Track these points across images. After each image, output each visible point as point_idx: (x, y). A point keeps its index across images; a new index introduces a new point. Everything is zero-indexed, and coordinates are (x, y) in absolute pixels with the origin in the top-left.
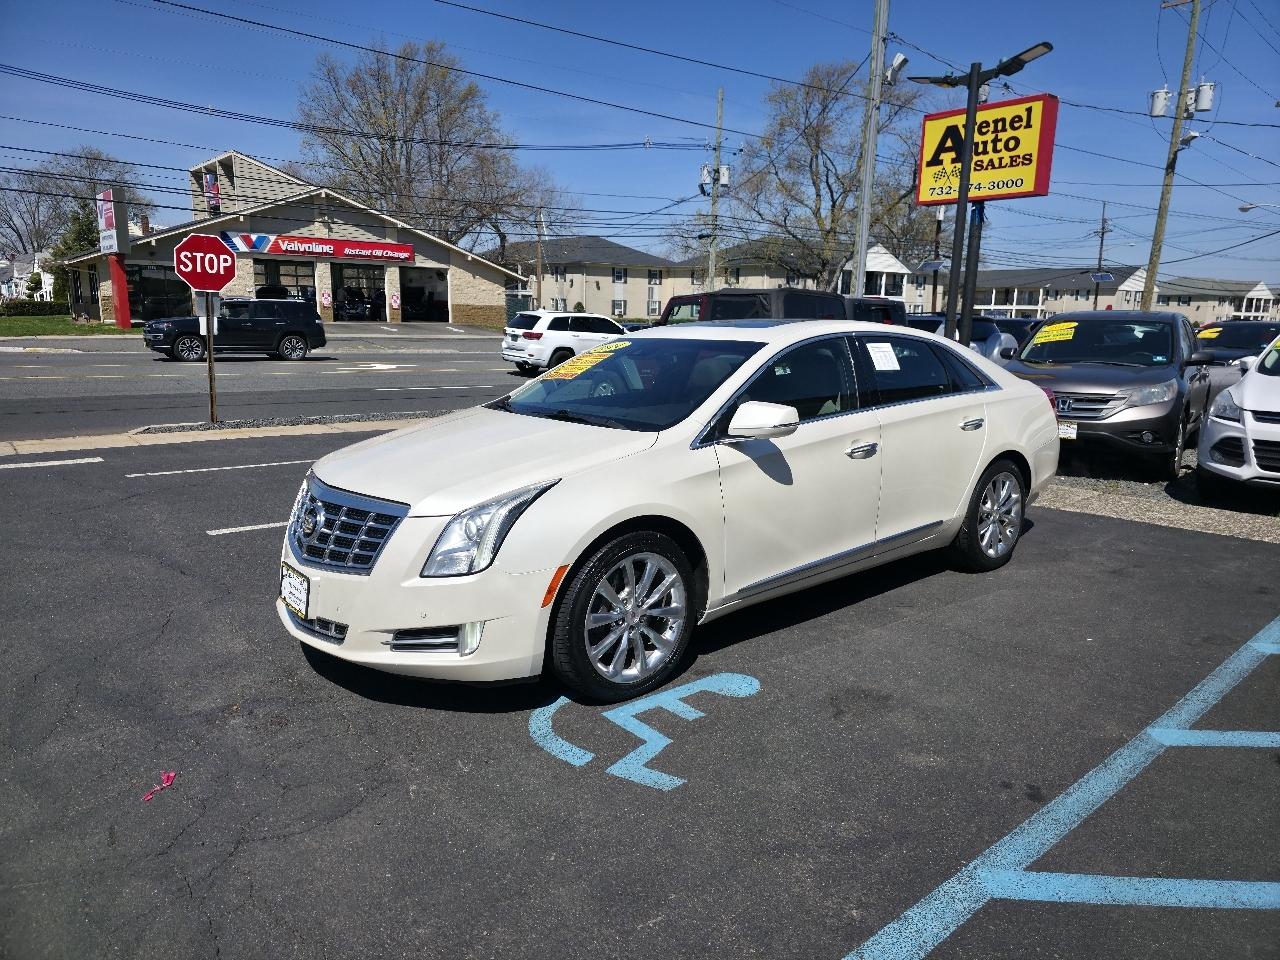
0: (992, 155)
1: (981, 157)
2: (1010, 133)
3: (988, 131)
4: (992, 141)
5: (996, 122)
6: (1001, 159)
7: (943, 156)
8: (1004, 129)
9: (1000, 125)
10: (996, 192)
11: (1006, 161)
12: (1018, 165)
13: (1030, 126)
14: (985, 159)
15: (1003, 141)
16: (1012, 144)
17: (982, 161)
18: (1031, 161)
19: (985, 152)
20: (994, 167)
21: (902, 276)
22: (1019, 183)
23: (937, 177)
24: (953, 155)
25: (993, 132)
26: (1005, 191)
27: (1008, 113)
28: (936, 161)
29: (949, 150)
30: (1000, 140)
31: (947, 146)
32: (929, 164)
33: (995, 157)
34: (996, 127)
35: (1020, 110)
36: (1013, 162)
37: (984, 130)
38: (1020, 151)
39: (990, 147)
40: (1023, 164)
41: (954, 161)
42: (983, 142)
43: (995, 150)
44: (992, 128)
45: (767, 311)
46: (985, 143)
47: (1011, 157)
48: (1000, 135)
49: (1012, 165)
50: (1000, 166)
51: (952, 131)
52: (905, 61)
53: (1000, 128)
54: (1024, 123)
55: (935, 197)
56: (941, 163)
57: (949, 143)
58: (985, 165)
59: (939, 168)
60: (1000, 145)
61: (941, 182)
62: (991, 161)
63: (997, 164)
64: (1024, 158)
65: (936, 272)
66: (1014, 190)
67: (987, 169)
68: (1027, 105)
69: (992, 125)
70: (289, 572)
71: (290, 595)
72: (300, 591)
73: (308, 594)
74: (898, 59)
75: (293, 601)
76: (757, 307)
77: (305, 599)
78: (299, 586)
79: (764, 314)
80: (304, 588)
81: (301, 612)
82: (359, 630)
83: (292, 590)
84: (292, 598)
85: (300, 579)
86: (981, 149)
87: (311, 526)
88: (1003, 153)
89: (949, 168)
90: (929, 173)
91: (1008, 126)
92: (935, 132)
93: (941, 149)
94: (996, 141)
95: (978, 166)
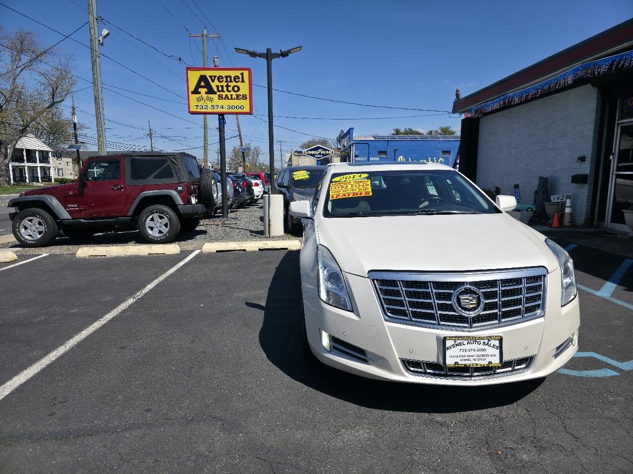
0: (226, 93)
1: (221, 93)
2: (234, 84)
3: (223, 81)
4: (226, 86)
5: (226, 77)
6: (231, 95)
7: (200, 90)
8: (231, 81)
9: (229, 79)
10: (231, 110)
11: (234, 96)
12: (240, 99)
13: (244, 82)
14: (224, 94)
15: (232, 87)
16: (236, 89)
17: (222, 95)
18: (246, 98)
19: (223, 91)
20: (228, 99)
21: (47, 152)
22: (242, 107)
23: (198, 100)
24: (206, 90)
25: (226, 82)
26: (235, 110)
27: (233, 74)
28: (196, 92)
29: (203, 87)
30: (230, 86)
31: (201, 85)
32: (193, 93)
33: (229, 94)
34: (227, 79)
35: (238, 73)
36: (238, 97)
37: (221, 80)
38: (241, 93)
39: (225, 89)
40: (243, 99)
41: (206, 93)
42: (221, 86)
43: (228, 91)
45: (176, 165)
46: (222, 87)
47: (237, 95)
48: (230, 84)
49: (237, 99)
50: (232, 99)
51: (203, 78)
52: (108, 34)
53: (229, 80)
54: (241, 80)
55: (199, 110)
56: (199, 93)
57: (203, 84)
58: (224, 97)
59: (199, 95)
60: (230, 89)
61: (201, 103)
62: (227, 95)
63: (230, 97)
64: (243, 96)
65: (78, 150)
66: (240, 110)
67: (225, 99)
68: (242, 72)
69: (225, 79)
70: (458, 342)
71: (466, 358)
72: (484, 350)
73: (501, 347)
74: (105, 32)
75: (474, 360)
76: (169, 162)
77: (497, 352)
78: (482, 346)
79: (174, 167)
80: (492, 345)
81: (492, 363)
82: (546, 354)
83: (468, 353)
84: (471, 358)
85: (482, 341)
86: (220, 89)
87: (474, 302)
88: (232, 93)
89: (205, 96)
90: (194, 97)
91: (233, 80)
92: (194, 77)
93: (198, 86)
94: (227, 86)
95: (220, 97)
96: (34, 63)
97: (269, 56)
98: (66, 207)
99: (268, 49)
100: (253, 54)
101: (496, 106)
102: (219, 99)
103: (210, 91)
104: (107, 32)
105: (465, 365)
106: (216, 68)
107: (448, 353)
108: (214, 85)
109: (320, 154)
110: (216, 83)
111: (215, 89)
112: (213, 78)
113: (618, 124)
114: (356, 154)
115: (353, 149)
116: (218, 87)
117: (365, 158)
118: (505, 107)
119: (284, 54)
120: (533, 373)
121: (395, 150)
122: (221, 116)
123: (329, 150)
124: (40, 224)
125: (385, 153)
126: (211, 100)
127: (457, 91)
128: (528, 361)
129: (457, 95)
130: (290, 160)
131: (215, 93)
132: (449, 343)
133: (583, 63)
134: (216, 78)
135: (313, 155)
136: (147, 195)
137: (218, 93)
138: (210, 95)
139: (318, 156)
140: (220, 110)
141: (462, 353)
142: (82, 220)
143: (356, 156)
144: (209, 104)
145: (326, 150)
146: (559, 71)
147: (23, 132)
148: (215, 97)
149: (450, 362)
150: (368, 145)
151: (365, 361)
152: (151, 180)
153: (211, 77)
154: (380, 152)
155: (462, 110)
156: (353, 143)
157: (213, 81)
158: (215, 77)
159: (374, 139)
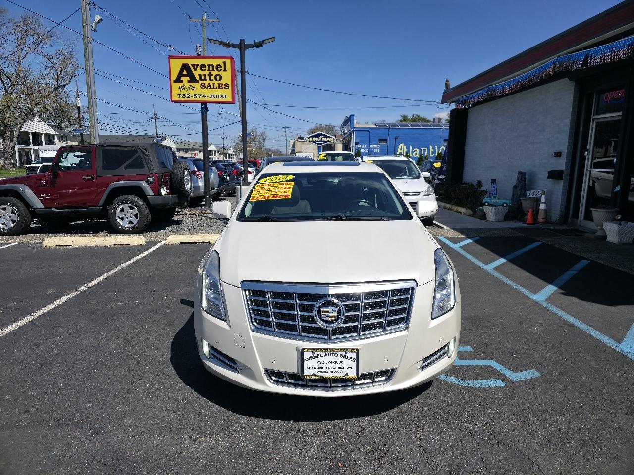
0: (208, 82)
1: (203, 82)
2: (215, 73)
3: (205, 70)
4: (208, 75)
5: (209, 66)
6: (214, 84)
7: (182, 78)
8: (213, 70)
9: (211, 68)
10: (213, 100)
11: (217, 85)
12: (223, 88)
13: (226, 71)
14: (206, 83)
15: (214, 75)
16: (218, 78)
17: (204, 84)
18: (229, 87)
19: (205, 80)
20: (210, 88)
22: (224, 97)
23: (181, 88)
24: (188, 78)
25: (208, 71)
26: (218, 100)
27: (215, 62)
28: (178, 80)
30: (212, 75)
31: (184, 73)
32: (175, 81)
33: (211, 83)
34: (209, 68)
35: (220, 62)
36: (220, 86)
37: (203, 69)
38: (223, 81)
39: (207, 77)
40: (225, 88)
41: (189, 82)
43: (210, 80)
44: (207, 68)
45: (146, 155)
47: (219, 84)
48: (212, 73)
49: (219, 88)
50: (214, 88)
52: (101, 20)
54: (223, 69)
55: (181, 99)
56: (182, 82)
57: (185, 72)
58: (206, 86)
59: (182, 84)
60: (212, 78)
61: (183, 92)
62: (209, 84)
63: (212, 86)
64: (225, 85)
65: (82, 134)
66: (222, 100)
67: (207, 88)
68: (224, 60)
69: (207, 67)
70: (316, 353)
71: (323, 370)
72: (342, 362)
73: (357, 360)
74: (97, 18)
75: (332, 372)
76: (139, 153)
77: (354, 364)
78: (339, 359)
79: (145, 158)
80: (349, 358)
81: (348, 376)
82: (408, 367)
83: (325, 365)
84: (329, 370)
85: (339, 354)
86: (203, 78)
87: (335, 314)
88: (215, 81)
89: (187, 85)
90: (176, 86)
91: (215, 69)
92: (176, 65)
93: (181, 74)
94: (210, 75)
95: (203, 86)
96: (39, 46)
97: (242, 47)
98: (38, 197)
99: (241, 40)
100: (227, 45)
101: (481, 98)
102: (201, 88)
103: (193, 80)
104: (100, 18)
105: (322, 376)
106: (198, 57)
107: (306, 364)
108: (196, 74)
109: (321, 141)
110: (199, 71)
111: (198, 78)
112: (195, 67)
113: (594, 120)
114: (356, 142)
115: (354, 136)
116: (200, 75)
117: (365, 146)
118: (489, 99)
119: (258, 45)
120: (393, 385)
121: (396, 138)
122: (204, 104)
123: (330, 137)
124: (13, 212)
125: (386, 140)
126: (193, 89)
127: (447, 81)
128: (389, 374)
129: (447, 85)
130: (294, 146)
131: (197, 82)
132: (307, 355)
133: (558, 56)
134: (199, 67)
135: (314, 142)
136: (117, 186)
137: (200, 82)
138: (192, 84)
139: (319, 143)
140: (202, 99)
141: (320, 365)
142: (54, 210)
143: (356, 144)
144: (192, 93)
145: (328, 137)
146: (537, 64)
147: (29, 115)
148: (197, 85)
149: (307, 372)
150: (368, 132)
151: (235, 369)
152: (121, 171)
153: (193, 65)
154: (381, 140)
155: (450, 101)
156: (354, 131)
157: (195, 70)
158: (197, 65)
159: (375, 126)
